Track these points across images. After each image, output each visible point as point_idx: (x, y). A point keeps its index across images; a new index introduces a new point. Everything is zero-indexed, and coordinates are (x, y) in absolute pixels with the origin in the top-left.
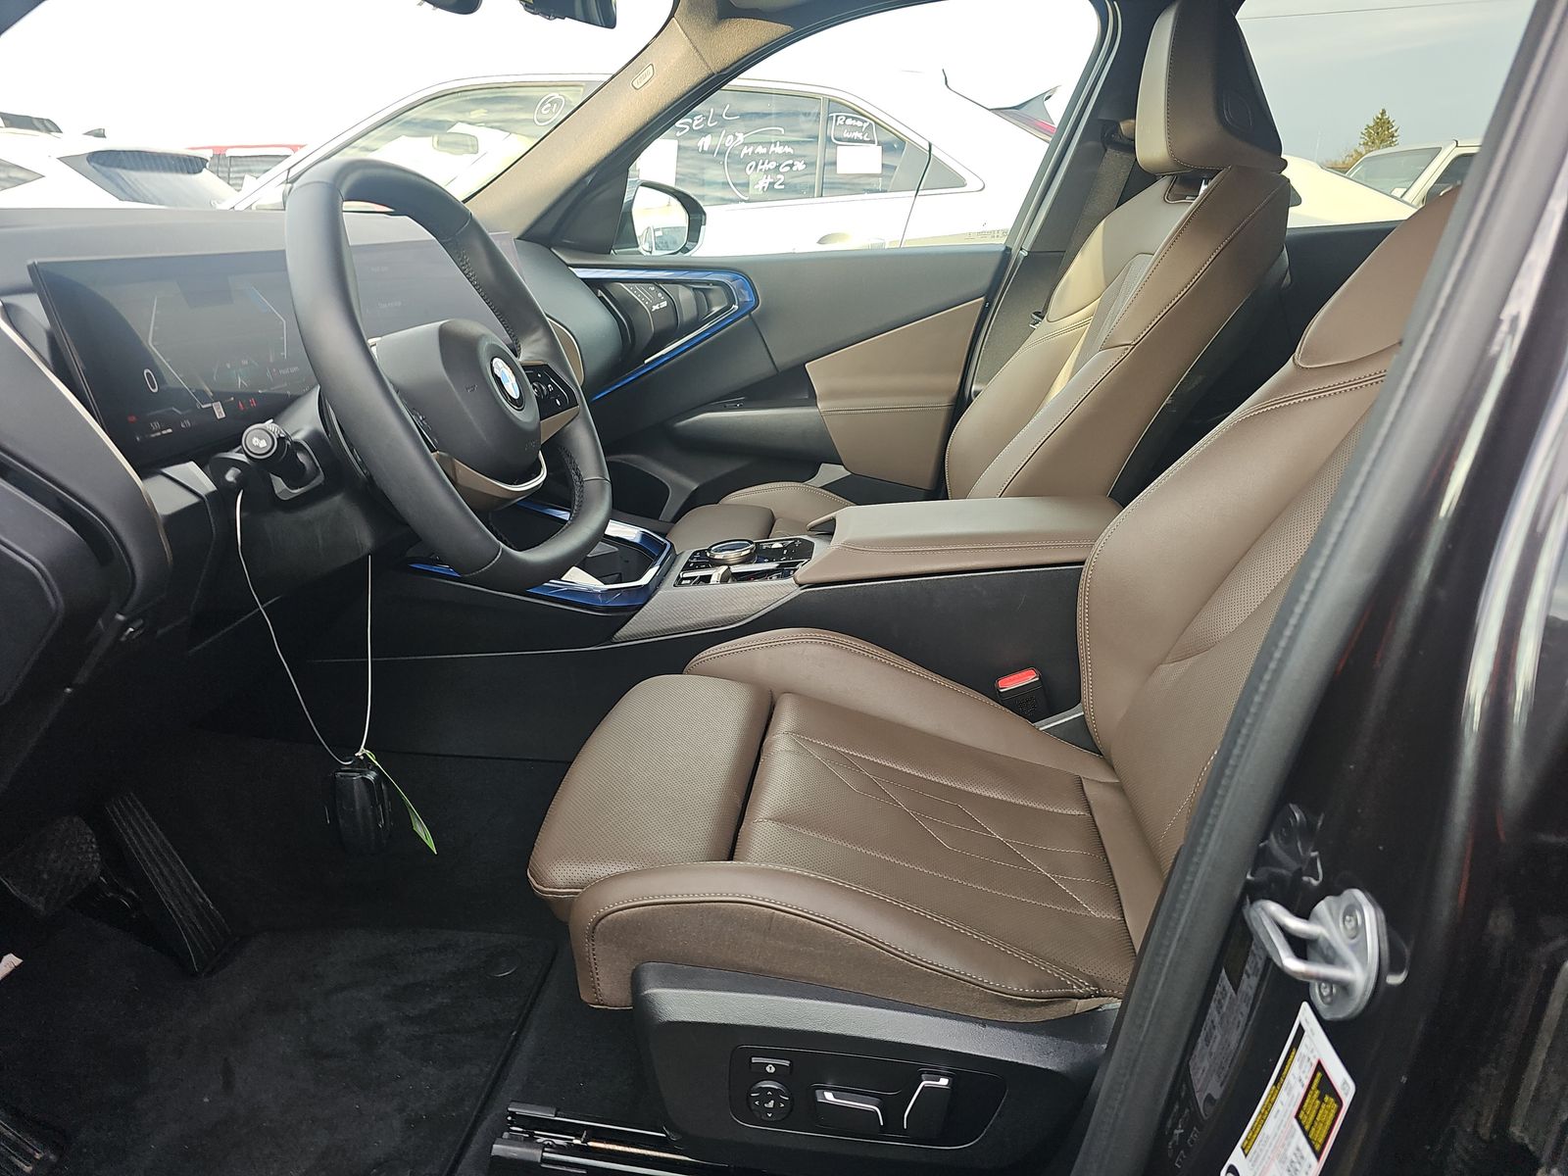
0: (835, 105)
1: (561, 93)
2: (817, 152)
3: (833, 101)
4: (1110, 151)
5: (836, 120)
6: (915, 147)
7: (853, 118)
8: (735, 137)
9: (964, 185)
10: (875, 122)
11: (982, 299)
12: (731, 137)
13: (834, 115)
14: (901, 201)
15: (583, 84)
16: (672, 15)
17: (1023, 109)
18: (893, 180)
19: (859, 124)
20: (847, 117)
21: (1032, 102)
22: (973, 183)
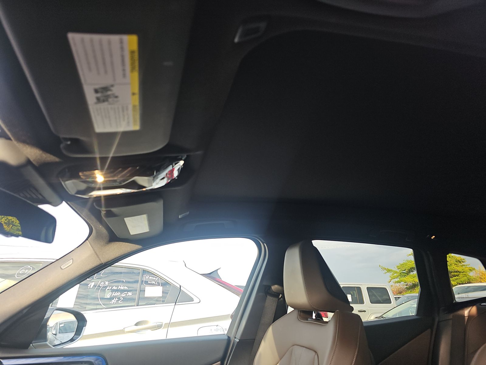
0: (145, 272)
1: (31, 266)
2: (137, 286)
3: (145, 270)
4: (268, 297)
5: (146, 277)
6: (175, 287)
7: (152, 277)
8: (105, 283)
9: (193, 301)
10: (160, 278)
11: (219, 362)
12: (103, 283)
13: (145, 275)
14: (170, 307)
15: (43, 262)
16: (87, 239)
17: (211, 274)
18: (167, 298)
19: (154, 278)
20: (150, 276)
21: (214, 272)
22: (196, 300)
